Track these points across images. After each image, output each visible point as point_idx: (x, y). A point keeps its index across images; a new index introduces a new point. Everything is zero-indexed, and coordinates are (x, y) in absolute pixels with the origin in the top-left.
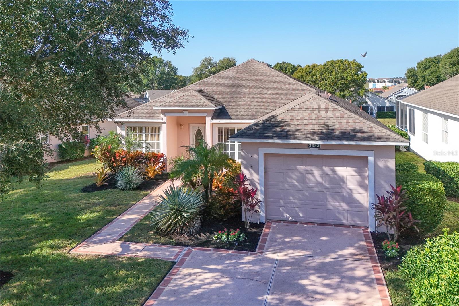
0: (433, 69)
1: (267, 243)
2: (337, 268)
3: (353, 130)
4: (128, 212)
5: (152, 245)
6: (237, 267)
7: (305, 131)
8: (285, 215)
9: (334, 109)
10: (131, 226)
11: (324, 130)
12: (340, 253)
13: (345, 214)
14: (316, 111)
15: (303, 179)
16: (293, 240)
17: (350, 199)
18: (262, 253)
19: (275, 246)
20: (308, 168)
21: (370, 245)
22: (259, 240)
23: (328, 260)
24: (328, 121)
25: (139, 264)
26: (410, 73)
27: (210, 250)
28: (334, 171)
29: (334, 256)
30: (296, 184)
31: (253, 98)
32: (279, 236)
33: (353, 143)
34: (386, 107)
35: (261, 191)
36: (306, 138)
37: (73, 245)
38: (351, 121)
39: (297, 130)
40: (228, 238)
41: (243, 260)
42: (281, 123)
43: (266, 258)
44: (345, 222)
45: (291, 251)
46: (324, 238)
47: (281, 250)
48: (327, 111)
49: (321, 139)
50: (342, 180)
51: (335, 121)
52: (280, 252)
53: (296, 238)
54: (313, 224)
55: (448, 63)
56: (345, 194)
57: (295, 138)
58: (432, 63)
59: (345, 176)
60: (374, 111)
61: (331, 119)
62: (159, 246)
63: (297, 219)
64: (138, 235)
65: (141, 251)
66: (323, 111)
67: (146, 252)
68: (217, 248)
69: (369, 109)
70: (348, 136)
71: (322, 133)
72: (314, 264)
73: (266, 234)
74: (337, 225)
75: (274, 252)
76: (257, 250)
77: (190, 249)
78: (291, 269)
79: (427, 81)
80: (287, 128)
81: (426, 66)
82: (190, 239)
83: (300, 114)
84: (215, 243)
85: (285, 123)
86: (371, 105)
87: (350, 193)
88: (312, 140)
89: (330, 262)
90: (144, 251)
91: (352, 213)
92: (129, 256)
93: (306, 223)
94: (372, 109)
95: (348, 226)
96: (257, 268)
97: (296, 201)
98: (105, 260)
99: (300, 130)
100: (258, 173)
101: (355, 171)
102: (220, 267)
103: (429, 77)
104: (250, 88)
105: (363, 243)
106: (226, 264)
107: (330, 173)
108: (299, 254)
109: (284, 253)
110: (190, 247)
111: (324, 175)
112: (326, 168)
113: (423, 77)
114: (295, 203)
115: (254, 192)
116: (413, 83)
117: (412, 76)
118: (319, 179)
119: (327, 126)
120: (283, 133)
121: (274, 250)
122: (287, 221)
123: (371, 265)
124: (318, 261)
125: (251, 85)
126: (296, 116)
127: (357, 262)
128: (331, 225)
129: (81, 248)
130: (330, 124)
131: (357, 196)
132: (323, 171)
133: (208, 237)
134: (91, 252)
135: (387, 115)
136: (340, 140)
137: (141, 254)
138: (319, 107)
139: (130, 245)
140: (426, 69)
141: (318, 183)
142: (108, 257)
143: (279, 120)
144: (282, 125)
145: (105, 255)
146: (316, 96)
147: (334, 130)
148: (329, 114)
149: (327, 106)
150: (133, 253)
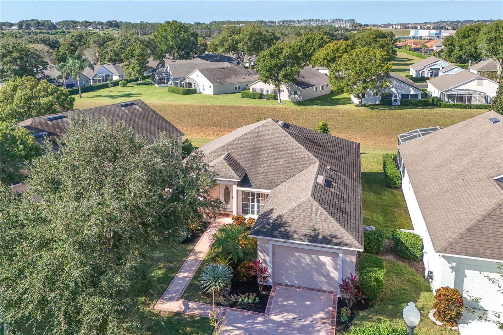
0: (472, 38)
1: (272, 305)
2: (310, 329)
3: (331, 235)
4: (182, 269)
5: (202, 304)
6: (253, 326)
7: (301, 232)
8: (286, 281)
9: (322, 213)
10: (186, 284)
11: (312, 234)
12: (314, 317)
13: (324, 284)
14: (309, 214)
15: (298, 261)
16: (288, 304)
17: (327, 276)
18: (268, 314)
19: (277, 308)
20: (302, 255)
21: (334, 310)
22: (267, 303)
23: (307, 322)
24: (316, 224)
25: (196, 322)
26: (448, 41)
27: (237, 311)
28: (318, 258)
29: (310, 319)
30: (293, 263)
31: (270, 165)
32: (280, 300)
33: (329, 246)
34: (411, 95)
35: (270, 267)
36: (300, 239)
37: (155, 302)
38: (330, 226)
39: (295, 232)
40: (248, 301)
41: (257, 320)
42: (285, 224)
43: (270, 319)
44: (323, 288)
45: (285, 314)
46: (308, 303)
47: (280, 313)
48: (316, 215)
49: (309, 241)
50: (323, 264)
51: (320, 225)
52: (279, 315)
53: (291, 302)
54: (303, 288)
55: (485, 39)
56: (324, 272)
57: (293, 239)
58: (471, 31)
59: (324, 261)
60: (398, 99)
61: (318, 222)
62: (206, 305)
63: (294, 284)
64: (192, 295)
65: (196, 309)
66: (313, 215)
67: (199, 311)
68: (241, 308)
69: (393, 96)
70: (327, 241)
71: (310, 236)
72: (297, 326)
73: (272, 297)
74: (318, 290)
75: (275, 314)
76: (266, 311)
77: (225, 309)
78: (284, 330)
79: (464, 51)
80: (288, 228)
81: (465, 34)
82: (225, 301)
83: (298, 215)
84: (241, 305)
85: (288, 224)
86: (396, 92)
87: (328, 272)
88: (303, 241)
89: (307, 324)
90: (198, 309)
91: (329, 284)
92: (190, 313)
93: (299, 288)
94: (396, 96)
95: (325, 292)
96: (264, 327)
97: (293, 273)
98: (176, 318)
99: (297, 231)
100: (268, 256)
101: (332, 260)
102: (243, 326)
103: (466, 47)
104: (268, 154)
105: (331, 308)
106: (247, 323)
107: (316, 259)
108: (290, 316)
109: (281, 316)
110: (225, 307)
111: (312, 260)
112: (313, 256)
113: (460, 46)
114: (292, 275)
115: (266, 270)
116: (449, 52)
117: (450, 45)
118: (309, 262)
119: (315, 230)
120: (285, 233)
121: (276, 313)
122: (286, 285)
123: (330, 327)
124: (301, 323)
125: (268, 151)
126: (295, 217)
127: (323, 325)
128: (314, 290)
129: (160, 305)
130: (317, 227)
131: (332, 275)
132: (311, 257)
133: (236, 299)
134: (167, 309)
135: (411, 103)
136: (321, 243)
137: (197, 312)
138: (312, 210)
139: (189, 303)
140: (464, 38)
141: (308, 264)
142: (178, 314)
143: (284, 220)
144: (285, 225)
145: (175, 311)
146: (311, 198)
147: (318, 233)
148: (317, 217)
149: (317, 209)
150: (191, 311)
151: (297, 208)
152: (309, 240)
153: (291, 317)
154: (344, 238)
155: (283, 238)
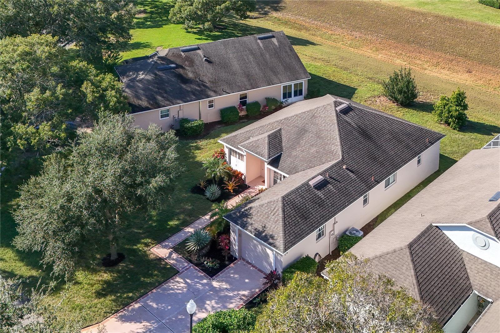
1: (223, 273)
2: (228, 300)
3: (271, 235)
5: (181, 257)
6: (196, 285)
7: (254, 226)
8: (248, 258)
11: (261, 230)
14: (270, 212)
16: (233, 277)
18: (213, 279)
19: (223, 277)
21: (258, 292)
22: (221, 271)
23: (231, 294)
24: (268, 223)
25: (165, 269)
27: (197, 270)
28: (266, 250)
29: (236, 293)
32: (232, 272)
33: (265, 244)
36: (251, 231)
37: (154, 245)
38: (276, 227)
39: (251, 224)
40: (209, 266)
41: (202, 281)
43: (211, 283)
45: (224, 283)
46: (247, 281)
47: (222, 281)
48: (274, 214)
49: (255, 235)
51: (270, 224)
53: (236, 276)
54: (256, 268)
57: (247, 229)
61: (270, 221)
62: (183, 259)
66: (272, 214)
68: (201, 269)
70: (266, 239)
71: (259, 230)
72: (222, 294)
73: (229, 268)
76: (214, 277)
78: (212, 294)
80: (249, 220)
82: (196, 260)
83: (262, 211)
84: (203, 266)
85: (251, 216)
88: (251, 233)
89: (230, 296)
90: (175, 260)
92: (168, 261)
93: (253, 266)
96: (201, 288)
99: (253, 224)
100: (236, 236)
102: (190, 282)
104: (309, 139)
105: (257, 290)
106: (194, 281)
109: (220, 284)
110: (192, 265)
119: (265, 227)
120: (245, 223)
121: (219, 280)
123: (241, 303)
124: (226, 293)
125: (311, 136)
126: (260, 212)
127: (239, 300)
128: (262, 272)
129: (156, 248)
130: (267, 225)
133: (204, 261)
134: (157, 253)
136: (261, 239)
137: (172, 262)
138: (274, 210)
139: (173, 254)
142: (160, 259)
143: (251, 212)
144: (249, 216)
145: (160, 257)
146: (280, 199)
147: (265, 231)
148: (273, 217)
149: (278, 210)
150: (170, 260)
151: (266, 205)
152: (255, 233)
153: (225, 287)
154: (278, 241)
155: (240, 227)
